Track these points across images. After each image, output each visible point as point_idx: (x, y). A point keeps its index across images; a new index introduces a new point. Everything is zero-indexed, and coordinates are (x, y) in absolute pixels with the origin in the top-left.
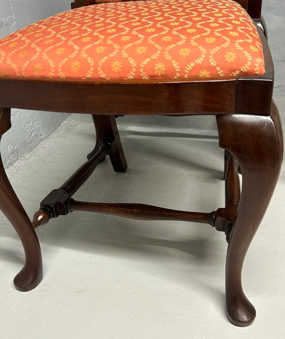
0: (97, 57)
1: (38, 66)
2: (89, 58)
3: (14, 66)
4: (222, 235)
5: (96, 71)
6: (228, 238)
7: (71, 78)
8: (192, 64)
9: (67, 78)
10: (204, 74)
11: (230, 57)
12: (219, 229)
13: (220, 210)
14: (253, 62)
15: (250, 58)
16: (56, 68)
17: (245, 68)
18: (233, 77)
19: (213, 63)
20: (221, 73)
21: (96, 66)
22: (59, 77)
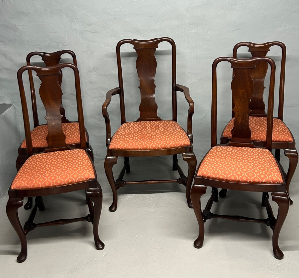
0: (53, 180)
1: (36, 185)
2: (50, 181)
3: (28, 186)
4: (91, 223)
5: (53, 184)
6: (92, 223)
7: (46, 187)
8: (78, 179)
9: (45, 187)
10: (81, 180)
11: (86, 175)
12: (89, 221)
13: (88, 215)
14: (92, 176)
15: (91, 175)
16: (42, 185)
17: (90, 178)
18: (88, 180)
19: (83, 178)
20: (85, 179)
21: (53, 183)
22: (43, 187)
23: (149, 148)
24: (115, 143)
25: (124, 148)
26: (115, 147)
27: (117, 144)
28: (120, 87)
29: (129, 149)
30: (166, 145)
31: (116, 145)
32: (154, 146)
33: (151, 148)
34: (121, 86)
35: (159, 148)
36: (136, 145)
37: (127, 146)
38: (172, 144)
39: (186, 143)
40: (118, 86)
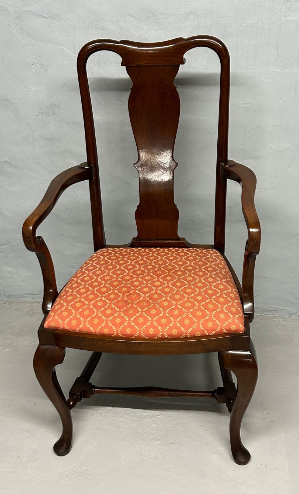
23: (140, 334)
24: (60, 316)
25: (78, 329)
26: (57, 326)
27: (63, 319)
28: (89, 163)
29: (90, 334)
30: (183, 329)
31: (60, 321)
32: (151, 331)
33: (144, 336)
34: (92, 161)
35: (163, 335)
36: (107, 326)
37: (85, 324)
38: (198, 326)
39: (233, 327)
40: (86, 161)
